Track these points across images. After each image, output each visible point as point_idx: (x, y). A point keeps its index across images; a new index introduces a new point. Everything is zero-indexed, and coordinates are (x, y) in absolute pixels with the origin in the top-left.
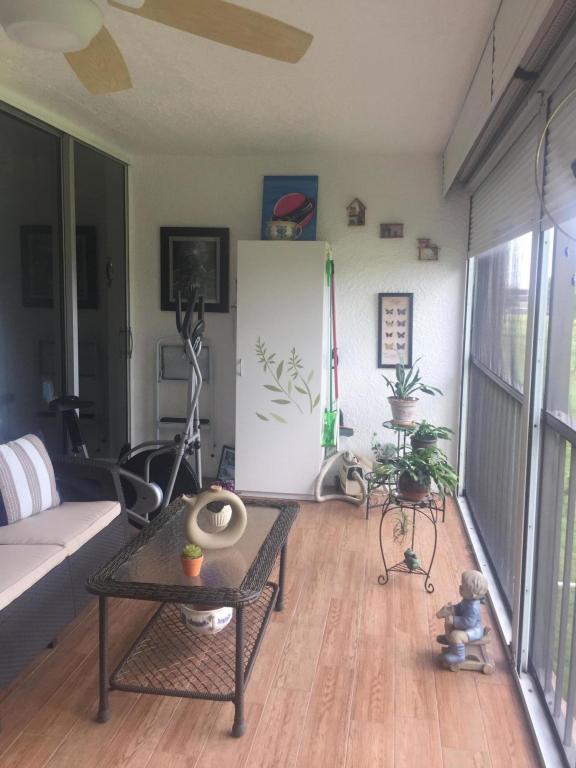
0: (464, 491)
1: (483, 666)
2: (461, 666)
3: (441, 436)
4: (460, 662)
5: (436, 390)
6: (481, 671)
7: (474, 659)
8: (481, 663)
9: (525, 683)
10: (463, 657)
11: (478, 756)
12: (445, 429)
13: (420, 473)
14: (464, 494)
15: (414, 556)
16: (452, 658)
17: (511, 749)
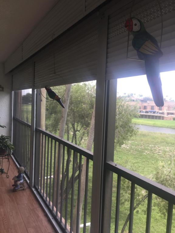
0: (13, 153)
1: (24, 188)
2: (19, 190)
3: (7, 138)
4: (18, 189)
5: (4, 126)
6: (24, 190)
7: (22, 187)
8: (23, 188)
9: (33, 189)
10: (19, 187)
11: (25, 204)
12: (8, 136)
13: (5, 147)
14: (13, 154)
15: (3, 169)
16: (16, 188)
17: (32, 201)
